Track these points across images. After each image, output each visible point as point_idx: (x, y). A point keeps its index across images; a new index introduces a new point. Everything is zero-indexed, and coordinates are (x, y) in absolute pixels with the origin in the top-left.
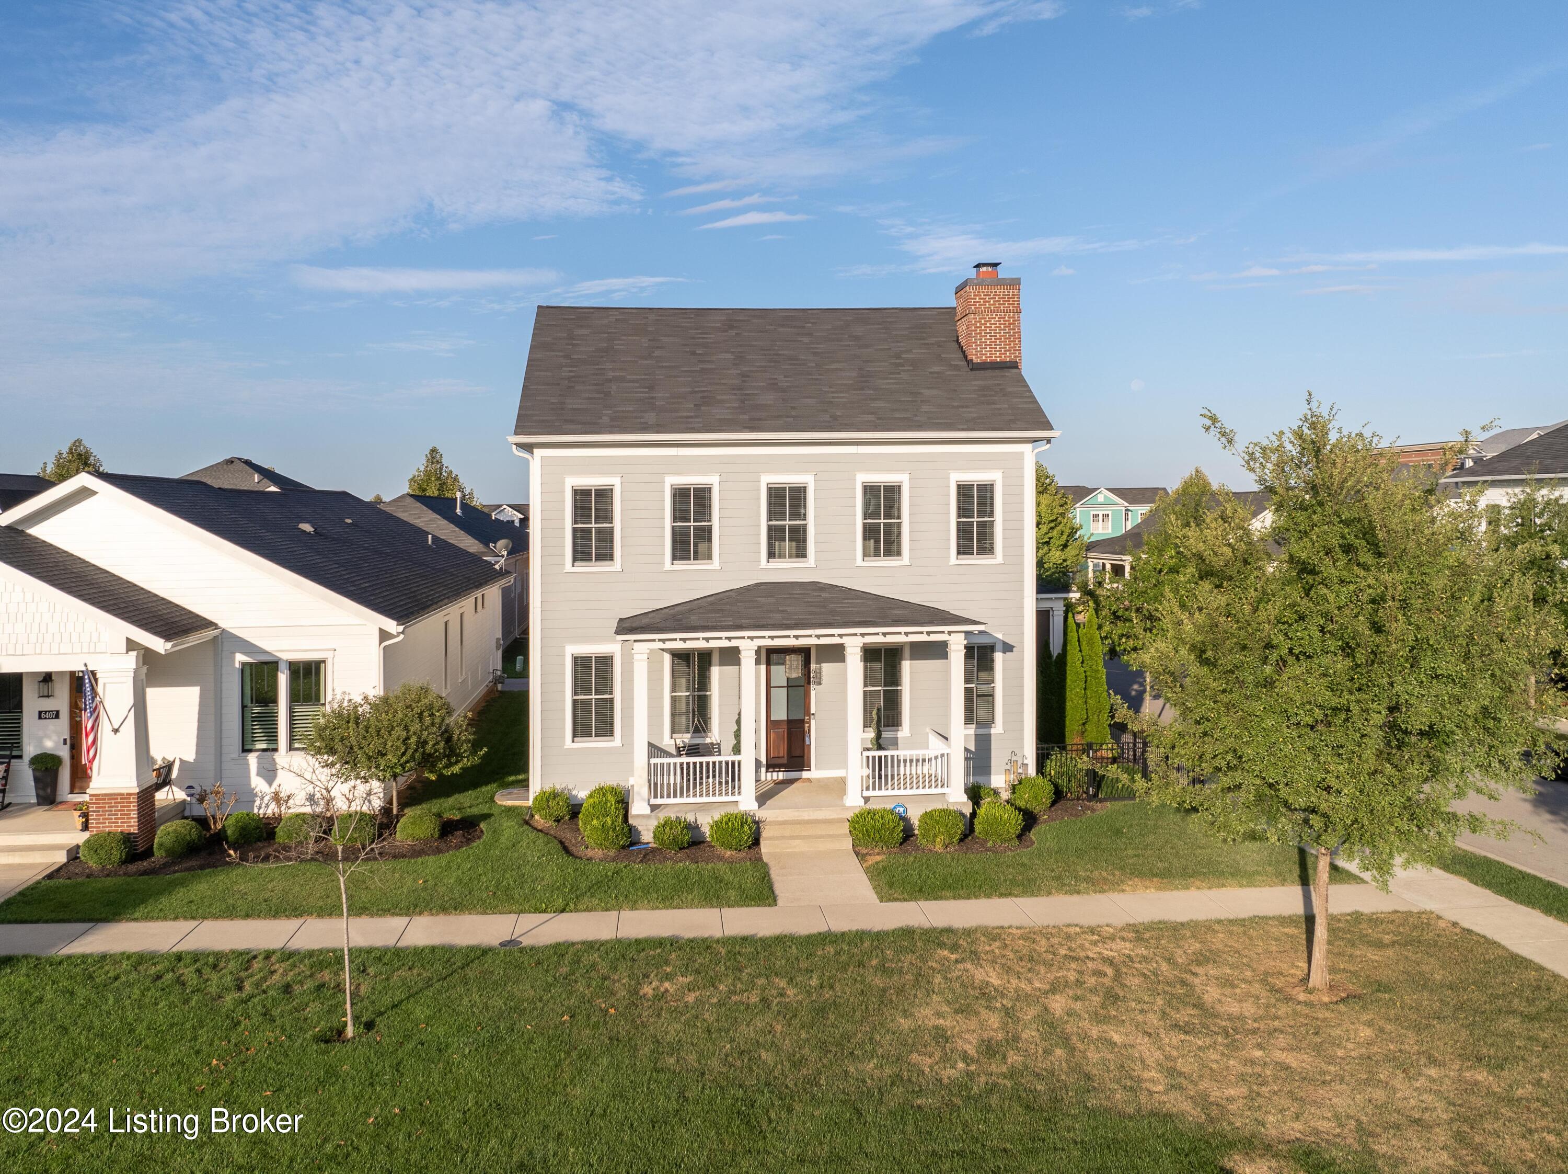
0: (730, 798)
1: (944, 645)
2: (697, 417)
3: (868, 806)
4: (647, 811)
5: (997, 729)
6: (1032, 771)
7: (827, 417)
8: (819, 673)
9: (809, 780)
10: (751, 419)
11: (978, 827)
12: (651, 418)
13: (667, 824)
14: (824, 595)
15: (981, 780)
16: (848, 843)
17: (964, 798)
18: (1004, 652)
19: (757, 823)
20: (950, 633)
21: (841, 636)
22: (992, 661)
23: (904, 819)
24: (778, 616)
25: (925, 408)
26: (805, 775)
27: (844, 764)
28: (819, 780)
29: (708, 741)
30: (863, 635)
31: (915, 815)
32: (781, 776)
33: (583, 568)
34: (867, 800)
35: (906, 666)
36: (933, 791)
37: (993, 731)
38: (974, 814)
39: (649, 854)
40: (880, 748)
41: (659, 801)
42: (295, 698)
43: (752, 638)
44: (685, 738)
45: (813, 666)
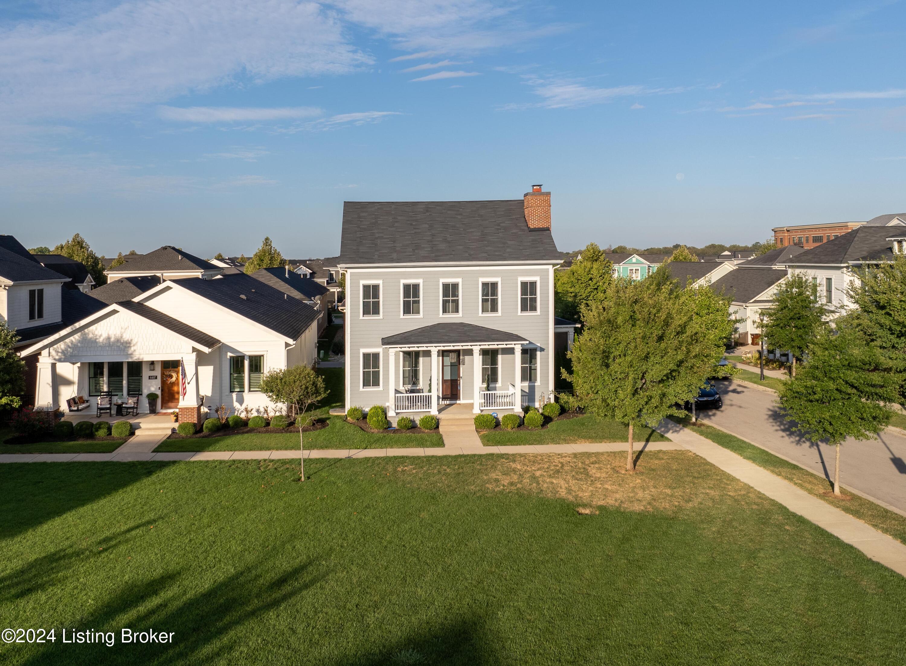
0: (427, 410)
1: (513, 349)
2: (413, 255)
3: (482, 413)
4: (395, 415)
5: (538, 383)
6: (552, 401)
7: (467, 255)
8: (464, 360)
9: (460, 404)
10: (436, 256)
11: (526, 422)
12: (395, 256)
13: (403, 419)
14: (465, 328)
15: (530, 404)
16: (474, 428)
17: (521, 410)
18: (541, 352)
19: (438, 419)
20: (515, 344)
21: (471, 346)
22: (536, 355)
23: (497, 419)
24: (446, 338)
25: (508, 250)
26: (458, 402)
27: (473, 397)
28: (463, 404)
29: (418, 388)
30: (480, 345)
31: (500, 417)
32: (448, 402)
33: (367, 317)
34: (482, 411)
35: (500, 357)
36: (508, 407)
37: (536, 384)
38: (524, 417)
39: (395, 431)
40: (489, 390)
41: (399, 411)
42: (251, 370)
43: (436, 347)
44: (409, 387)
45: (461, 357)
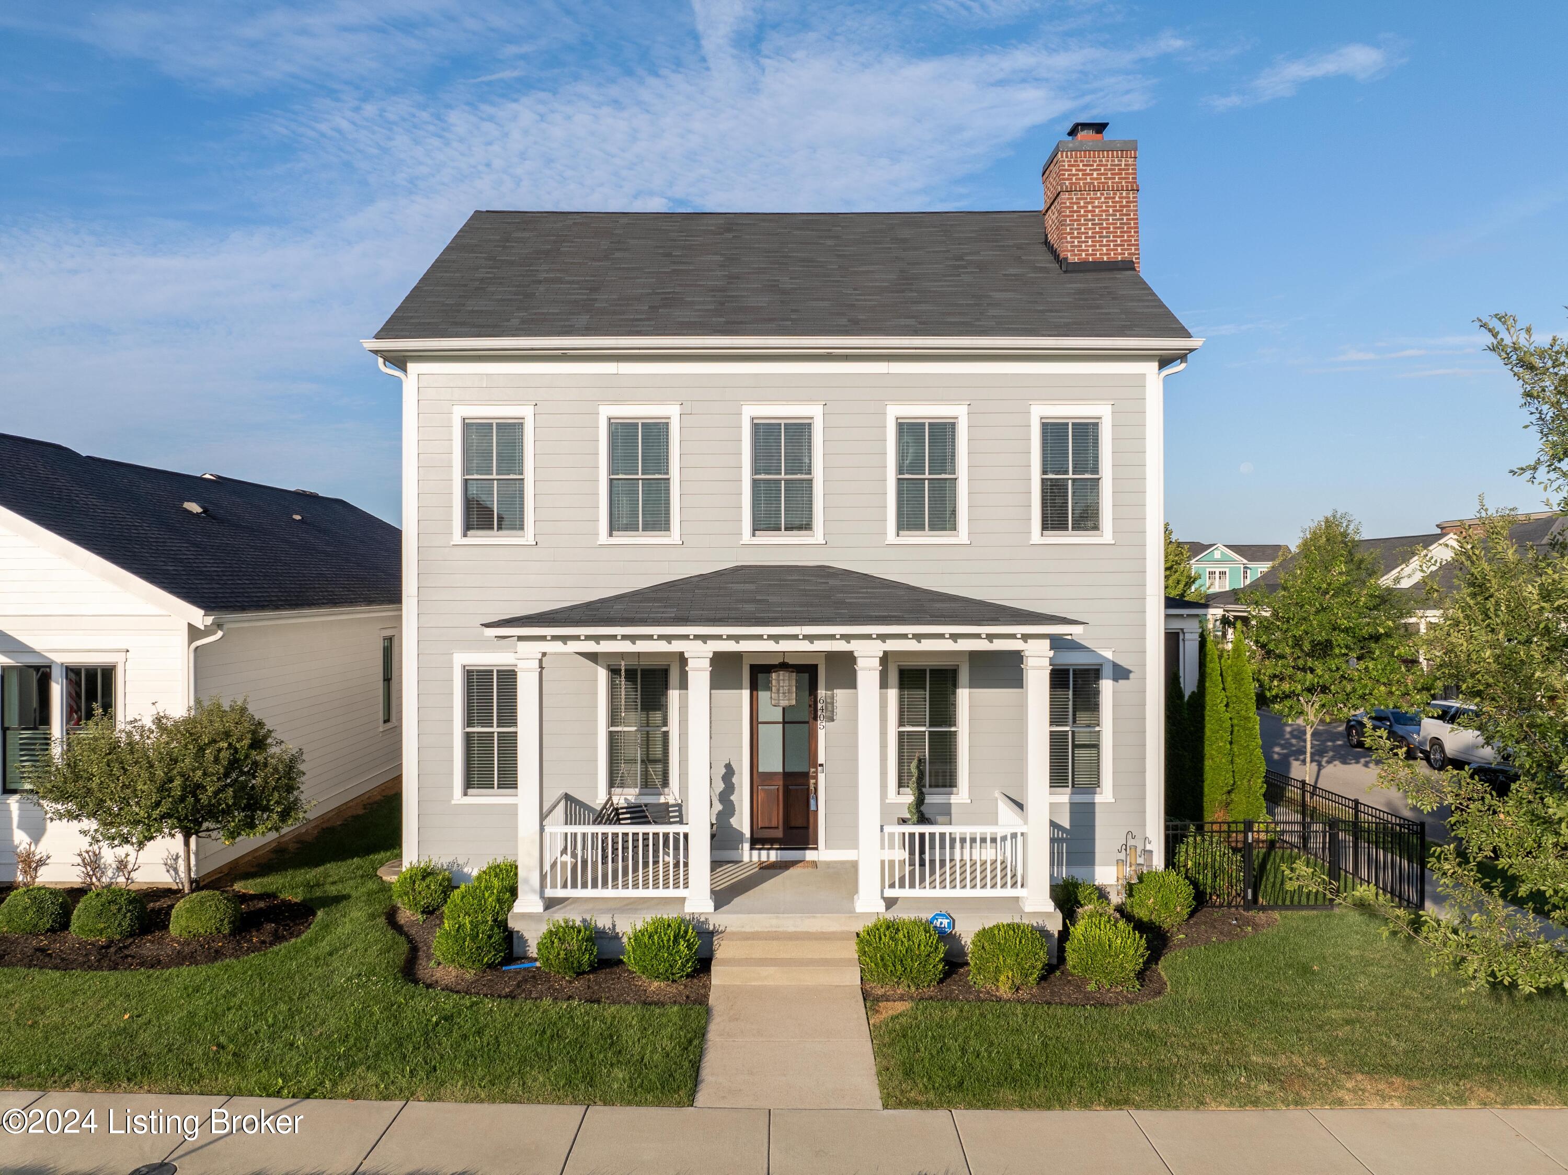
0: (671, 893)
1: (1016, 658)
3: (890, 916)
4: (538, 907)
5: (1104, 796)
6: (1158, 861)
8: (831, 703)
9: (814, 864)
11: (1071, 958)
15: (1079, 873)
16: (853, 977)
17: (1050, 906)
18: (1115, 679)
19: (712, 934)
20: (1025, 637)
21: (847, 638)
22: (1097, 693)
23: (947, 937)
24: (750, 607)
26: (810, 855)
27: (853, 843)
28: (828, 864)
29: (662, 800)
30: (883, 637)
31: (967, 933)
32: (773, 856)
33: (477, 539)
34: (890, 903)
35: (964, 696)
36: (998, 892)
37: (1098, 799)
38: (1064, 935)
40: (923, 819)
41: (560, 893)
43: (704, 638)
45: (822, 693)
